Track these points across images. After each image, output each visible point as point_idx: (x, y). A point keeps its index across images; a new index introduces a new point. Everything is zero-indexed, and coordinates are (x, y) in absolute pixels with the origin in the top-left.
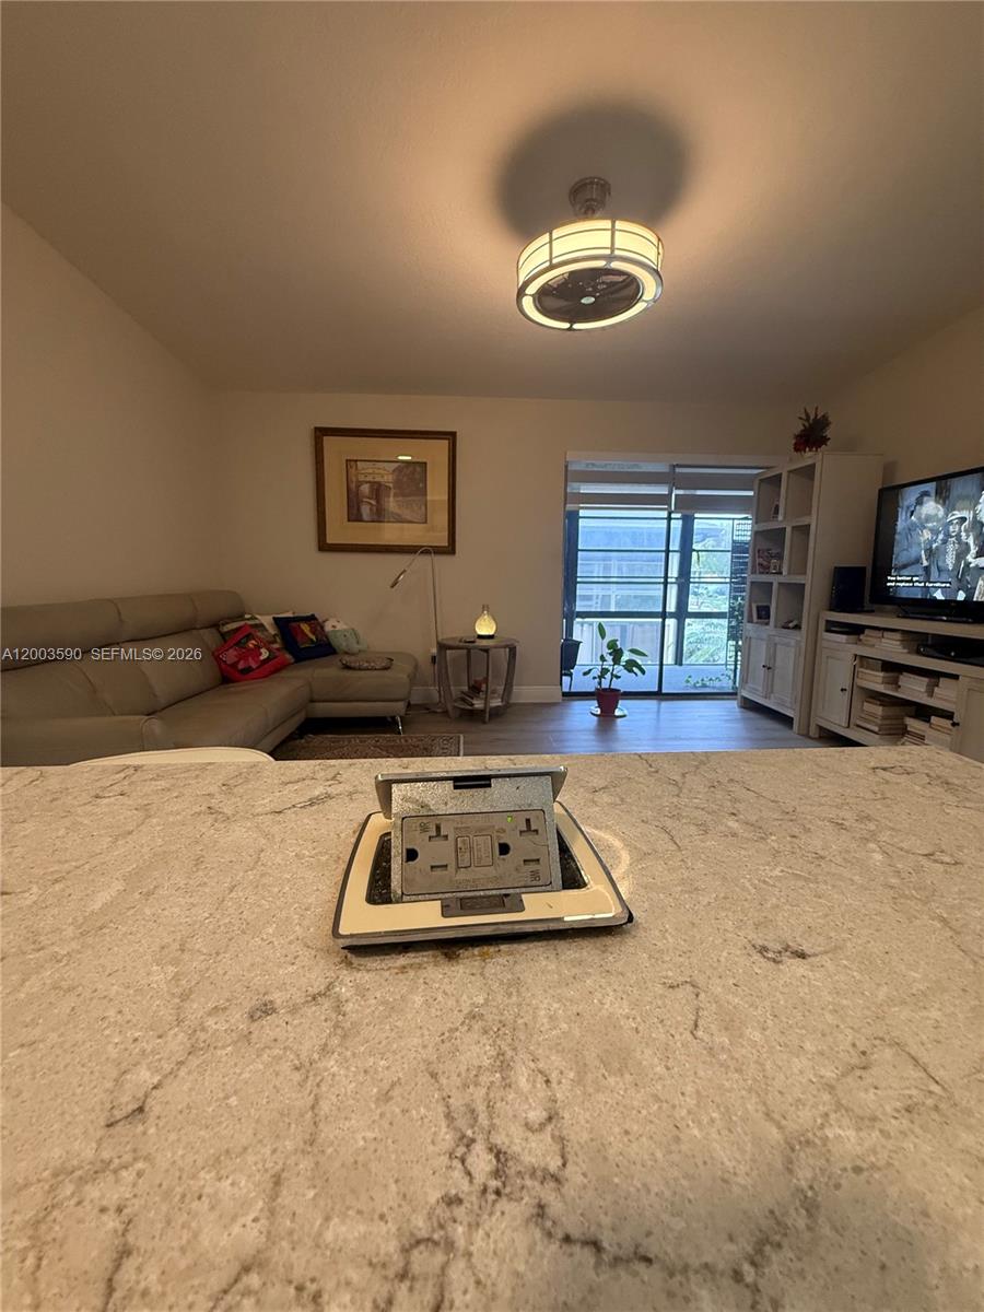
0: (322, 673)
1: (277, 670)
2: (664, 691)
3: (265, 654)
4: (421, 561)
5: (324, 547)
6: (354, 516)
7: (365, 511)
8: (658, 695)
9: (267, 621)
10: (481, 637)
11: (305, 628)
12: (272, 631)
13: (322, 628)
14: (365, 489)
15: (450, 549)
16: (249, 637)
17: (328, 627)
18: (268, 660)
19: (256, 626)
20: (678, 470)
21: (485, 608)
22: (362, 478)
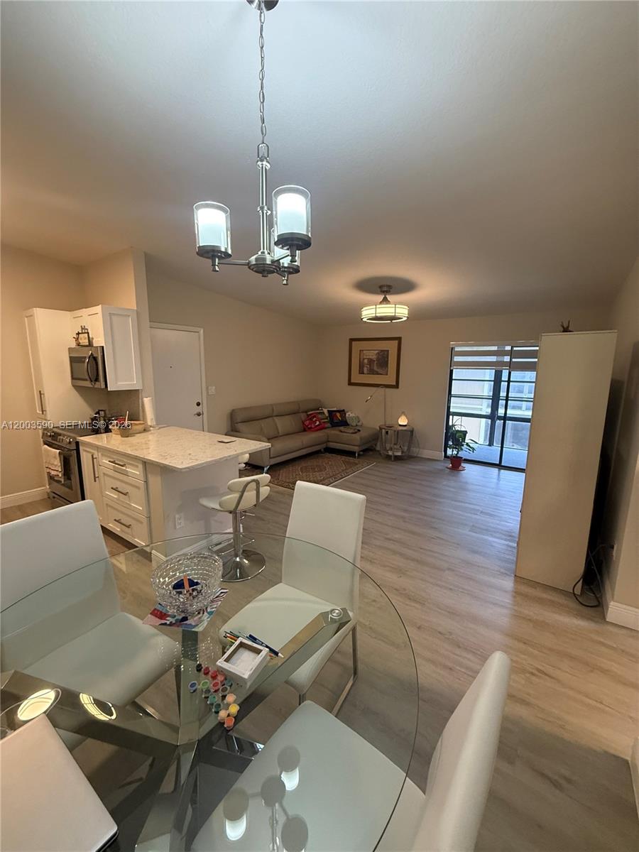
0: (334, 432)
1: (321, 429)
2: (503, 464)
3: (318, 423)
4: (381, 390)
5: (350, 384)
6: (361, 372)
7: (365, 370)
8: (499, 466)
9: (325, 411)
10: (400, 425)
11: (338, 415)
12: (327, 415)
13: (345, 414)
14: (366, 361)
15: (397, 386)
16: (315, 417)
17: (347, 415)
18: (318, 425)
19: (319, 413)
20: (515, 349)
21: (403, 413)
22: (365, 357)
